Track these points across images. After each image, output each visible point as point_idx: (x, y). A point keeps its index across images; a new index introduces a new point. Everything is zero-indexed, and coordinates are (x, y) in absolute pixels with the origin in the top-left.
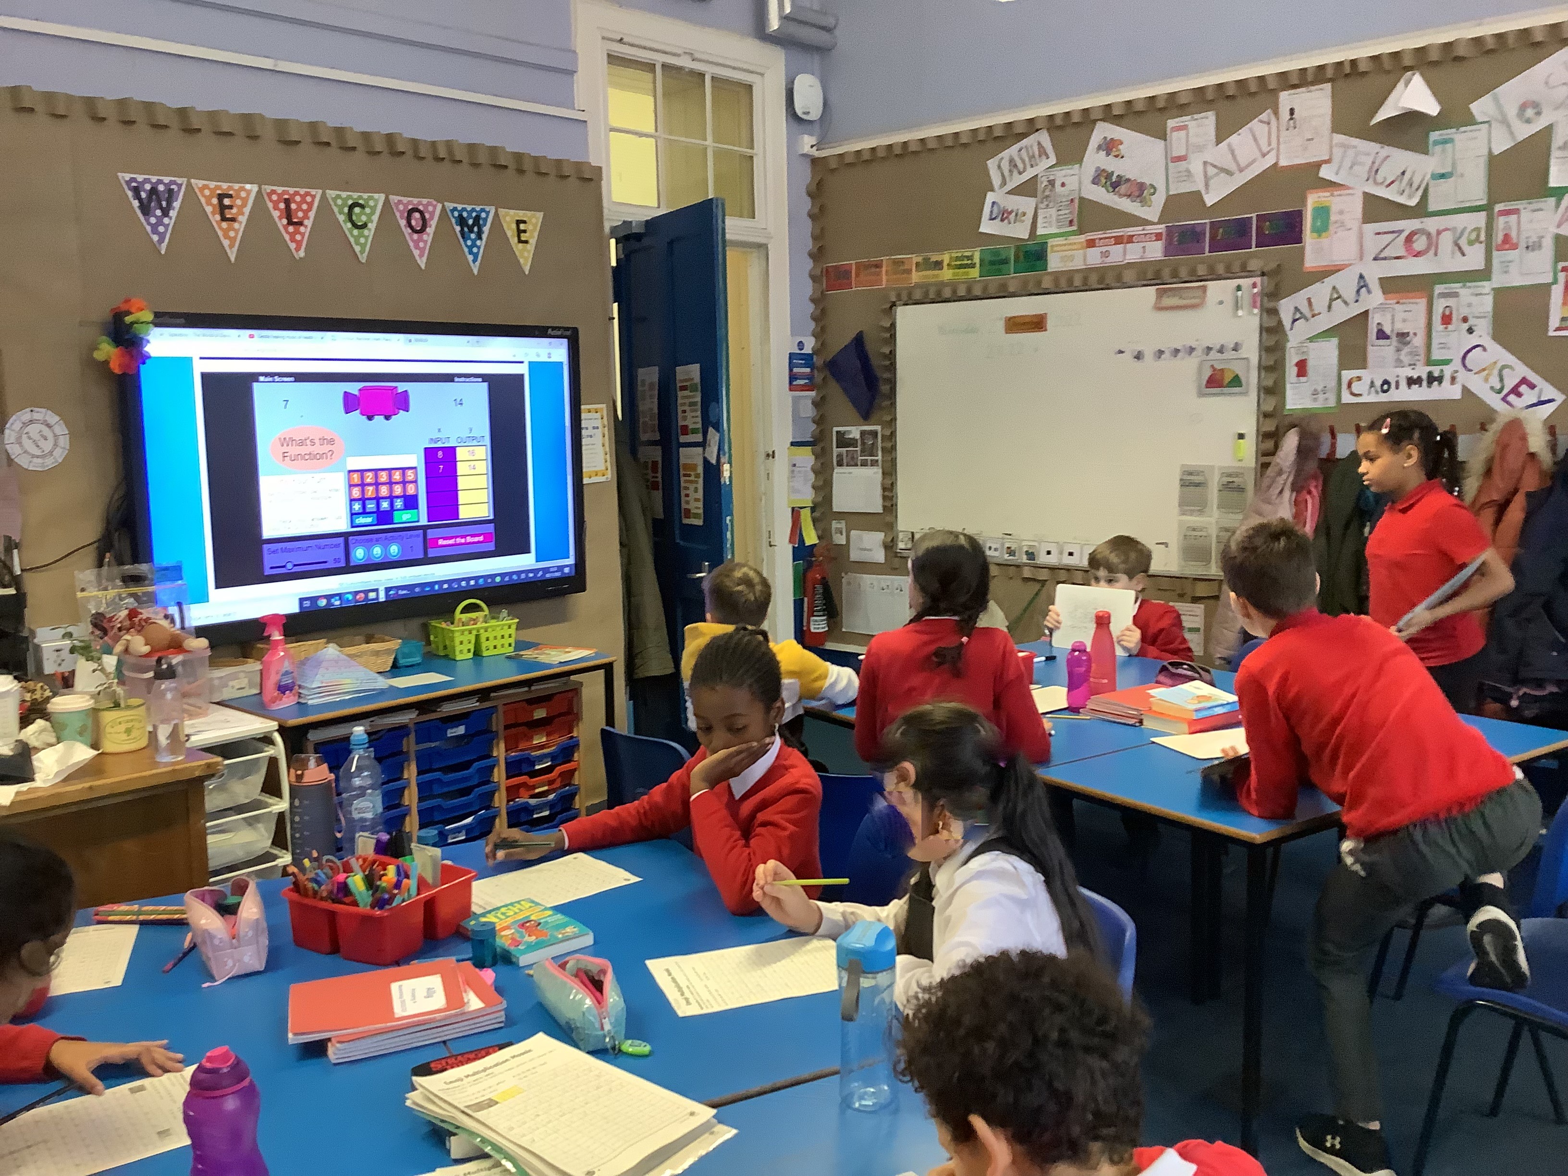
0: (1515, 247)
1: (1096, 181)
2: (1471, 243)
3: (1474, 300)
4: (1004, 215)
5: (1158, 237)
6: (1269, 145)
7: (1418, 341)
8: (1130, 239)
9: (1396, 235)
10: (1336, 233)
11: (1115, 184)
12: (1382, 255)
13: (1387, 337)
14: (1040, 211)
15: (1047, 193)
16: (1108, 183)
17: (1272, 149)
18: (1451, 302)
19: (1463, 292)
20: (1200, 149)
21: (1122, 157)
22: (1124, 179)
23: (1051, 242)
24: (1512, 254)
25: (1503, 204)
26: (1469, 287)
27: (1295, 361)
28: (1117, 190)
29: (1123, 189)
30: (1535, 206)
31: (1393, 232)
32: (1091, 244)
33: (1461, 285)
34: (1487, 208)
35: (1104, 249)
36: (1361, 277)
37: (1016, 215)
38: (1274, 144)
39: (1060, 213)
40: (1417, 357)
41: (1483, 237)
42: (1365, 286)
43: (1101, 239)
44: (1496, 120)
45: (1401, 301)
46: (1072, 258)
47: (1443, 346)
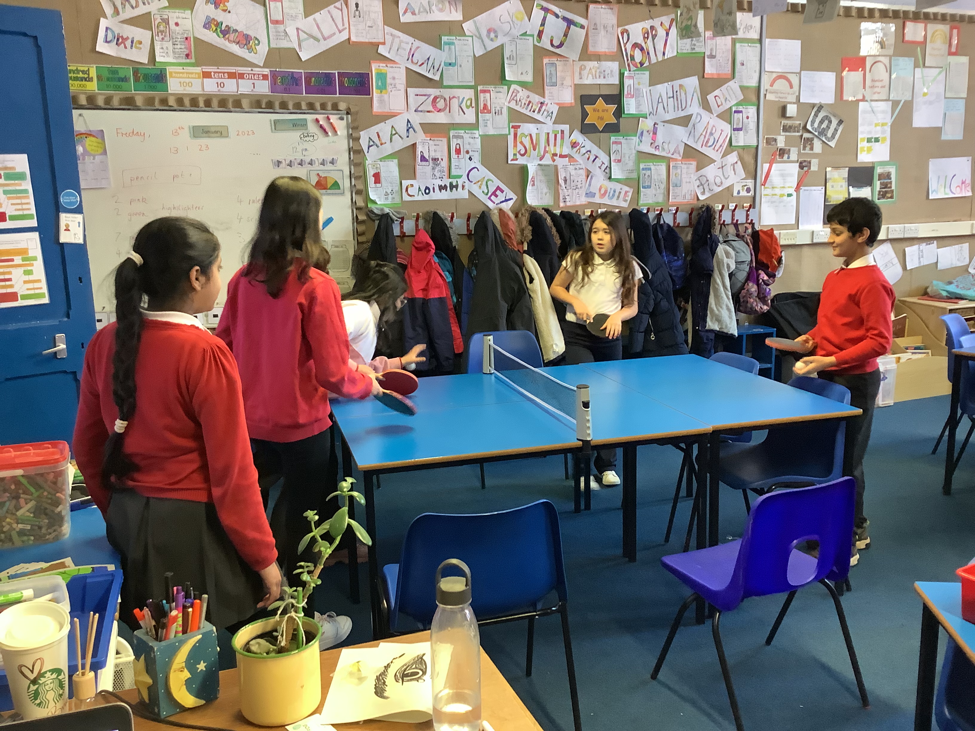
0: (489, 112)
1: (207, 26)
2: (468, 107)
3: (471, 141)
4: (120, 40)
5: (265, 77)
6: (343, 25)
7: (444, 164)
8: (241, 76)
9: (426, 97)
10: (391, 91)
11: (225, 32)
12: (419, 109)
13: (426, 160)
14: (155, 41)
15: (162, 28)
16: (219, 30)
17: (346, 28)
18: (459, 141)
19: (465, 136)
20: (294, 18)
21: (229, 12)
22: (232, 29)
23: (169, 69)
24: (488, 116)
25: (482, 86)
26: (468, 133)
27: (372, 173)
28: (227, 36)
29: (232, 36)
30: (498, 90)
31: (425, 95)
32: (207, 75)
33: (463, 131)
34: (475, 87)
35: (220, 81)
36: (408, 121)
37: (132, 42)
38: (347, 25)
39: (176, 46)
40: (444, 174)
41: (473, 105)
42: (412, 127)
43: (215, 72)
44: (476, 36)
45: (433, 139)
46: (190, 84)
47: (458, 167)
